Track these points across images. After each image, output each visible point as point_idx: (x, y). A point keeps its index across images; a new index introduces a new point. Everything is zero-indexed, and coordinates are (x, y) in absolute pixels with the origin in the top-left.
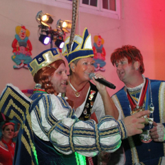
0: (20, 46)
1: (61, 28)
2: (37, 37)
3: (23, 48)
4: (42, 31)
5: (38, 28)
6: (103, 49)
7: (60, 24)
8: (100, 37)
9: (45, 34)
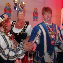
0: (7, 10)
1: (22, 4)
2: (13, 7)
3: (8, 11)
4: (15, 5)
5: (14, 4)
6: (37, 13)
7: (22, 3)
8: (36, 8)
9: (16, 6)
